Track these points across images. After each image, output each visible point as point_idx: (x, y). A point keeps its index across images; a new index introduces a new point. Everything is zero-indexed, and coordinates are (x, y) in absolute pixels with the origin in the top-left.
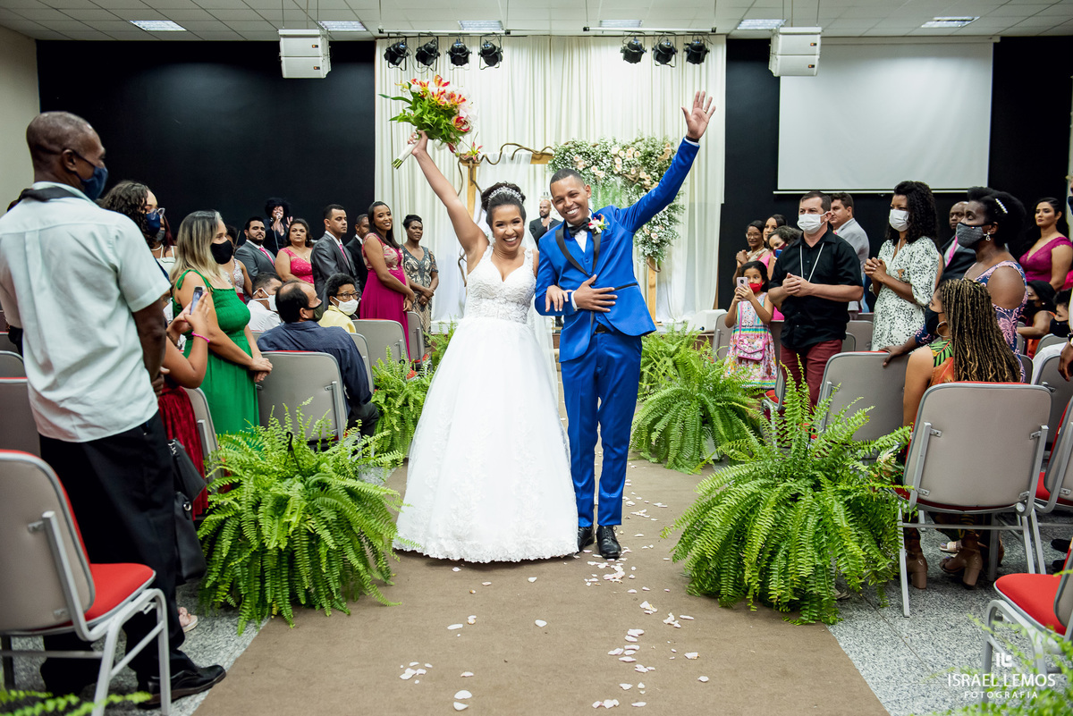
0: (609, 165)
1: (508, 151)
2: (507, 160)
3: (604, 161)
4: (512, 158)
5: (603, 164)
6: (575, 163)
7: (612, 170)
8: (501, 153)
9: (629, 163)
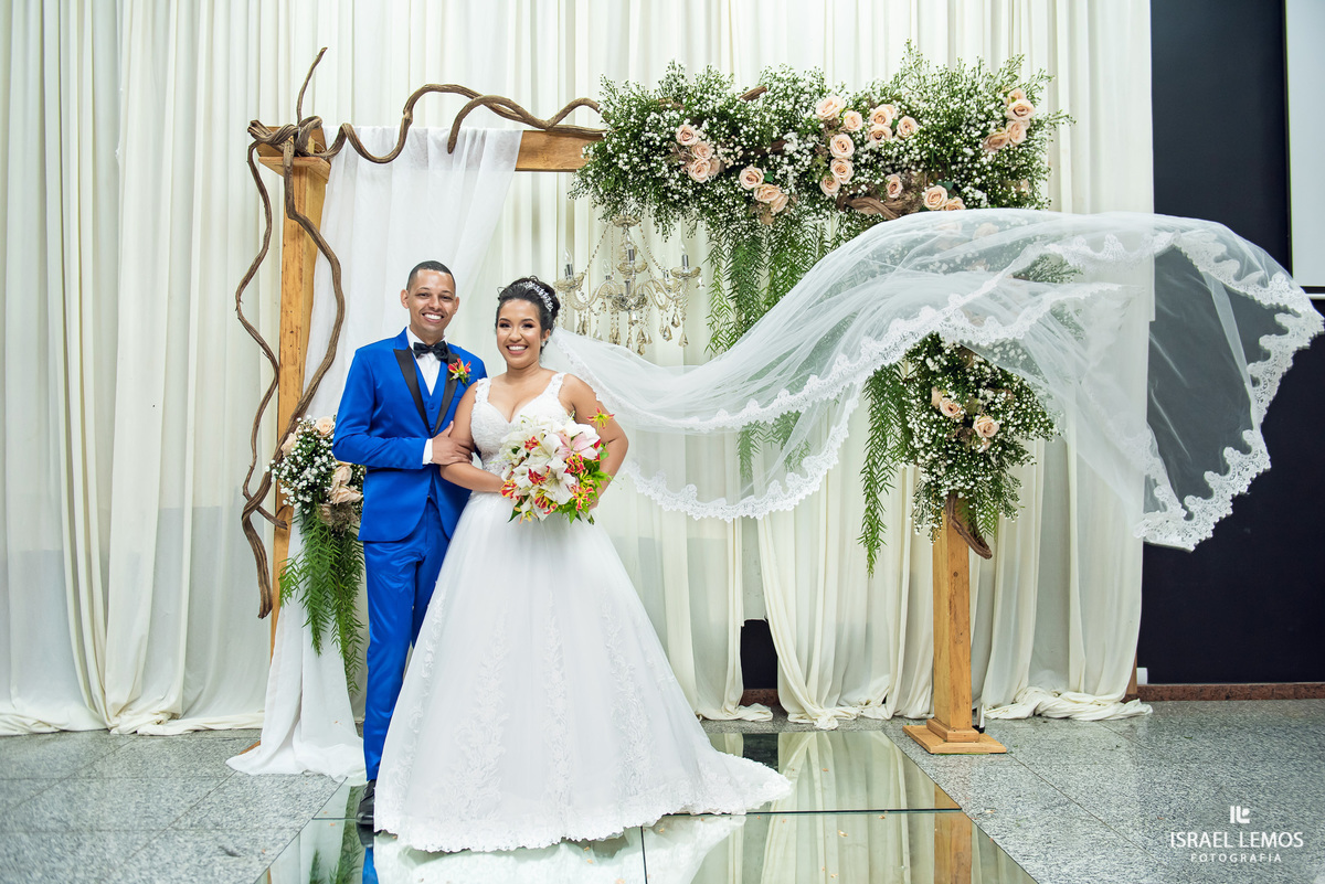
0: (807, 160)
1: (435, 116)
2: (433, 151)
3: (790, 148)
4: (451, 146)
5: (782, 159)
6: (682, 154)
7: (816, 181)
8: (407, 122)
9: (881, 155)
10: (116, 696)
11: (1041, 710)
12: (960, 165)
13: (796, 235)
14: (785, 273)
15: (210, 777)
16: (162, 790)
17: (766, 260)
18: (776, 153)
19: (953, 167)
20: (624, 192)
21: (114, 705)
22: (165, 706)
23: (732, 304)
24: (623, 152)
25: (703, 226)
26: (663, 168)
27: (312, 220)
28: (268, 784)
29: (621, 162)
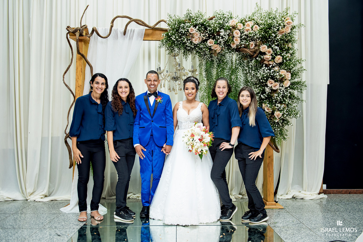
0: (227, 37)
1: (120, 25)
2: (119, 35)
3: (222, 34)
4: (125, 33)
5: (220, 37)
6: (191, 36)
7: (229, 44)
8: (112, 27)
9: (248, 36)
10: (29, 190)
11: (295, 196)
12: (271, 39)
13: (224, 59)
14: (221, 70)
15: (55, 214)
16: (41, 217)
17: (215, 66)
18: (218, 36)
19: (269, 40)
20: (174, 47)
21: (29, 193)
22: (43, 193)
23: (206, 79)
24: (174, 35)
25: (197, 56)
26: (185, 40)
27: (85, 55)
28: (71, 216)
29: (173, 38)
